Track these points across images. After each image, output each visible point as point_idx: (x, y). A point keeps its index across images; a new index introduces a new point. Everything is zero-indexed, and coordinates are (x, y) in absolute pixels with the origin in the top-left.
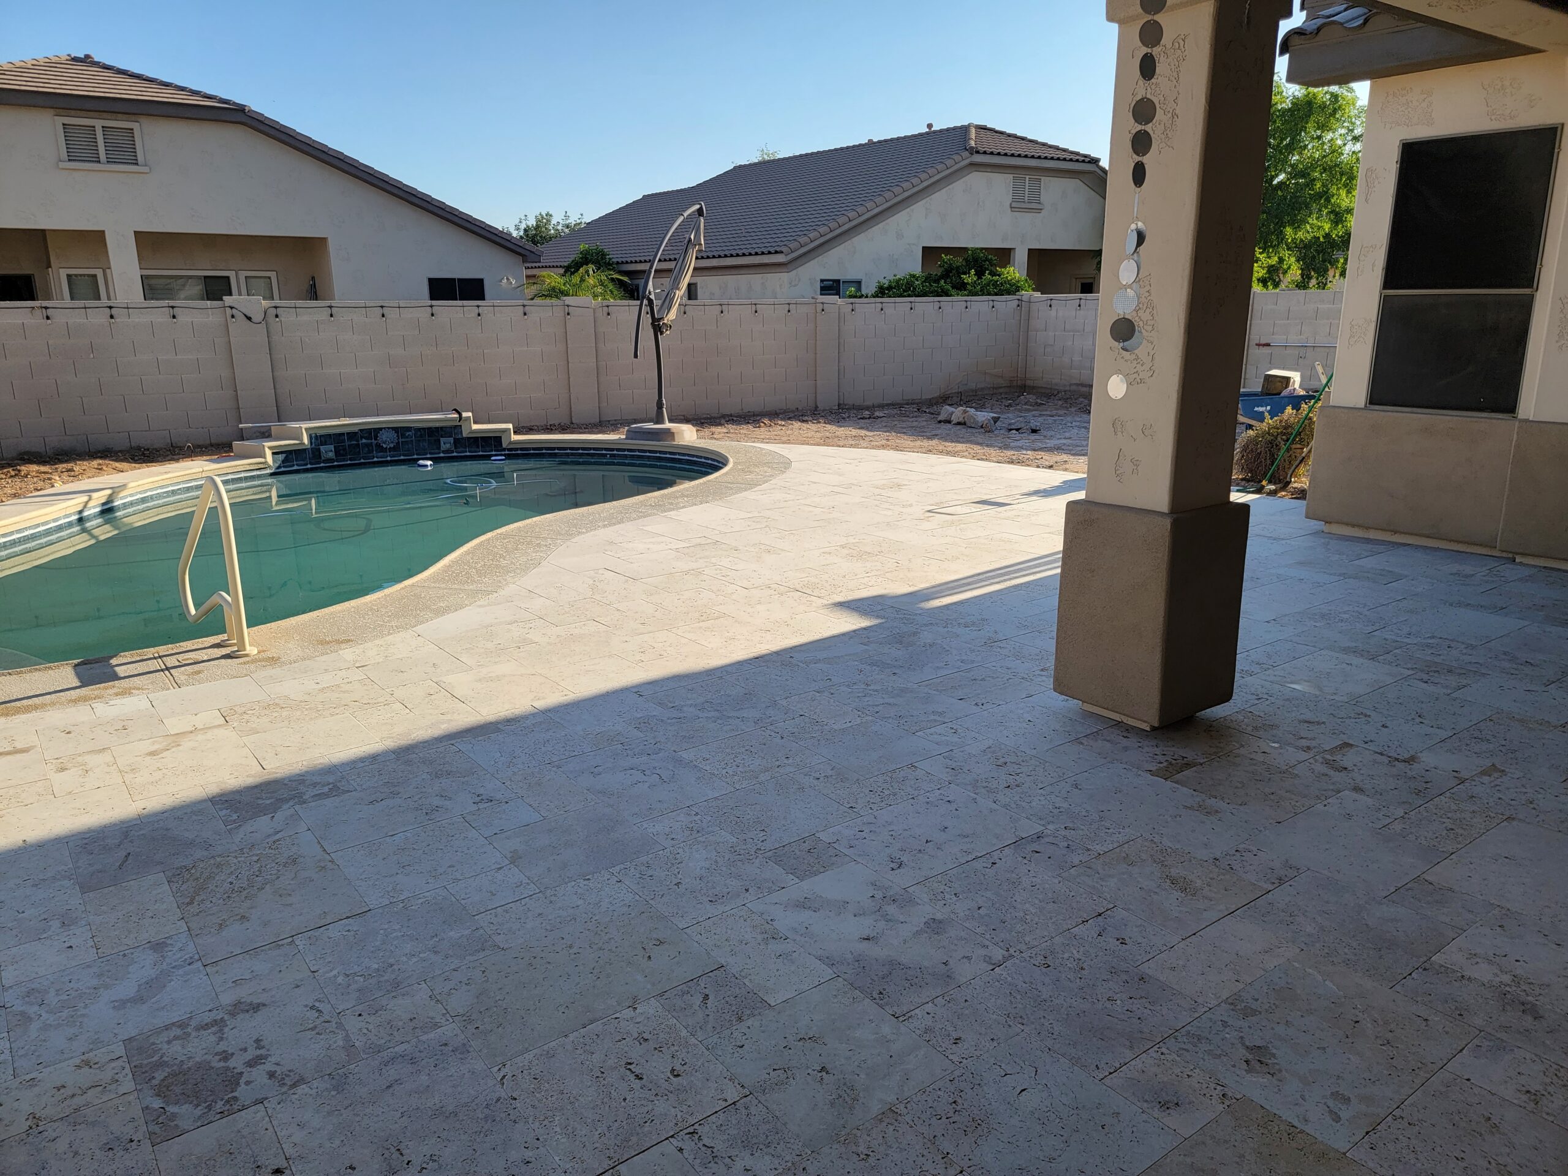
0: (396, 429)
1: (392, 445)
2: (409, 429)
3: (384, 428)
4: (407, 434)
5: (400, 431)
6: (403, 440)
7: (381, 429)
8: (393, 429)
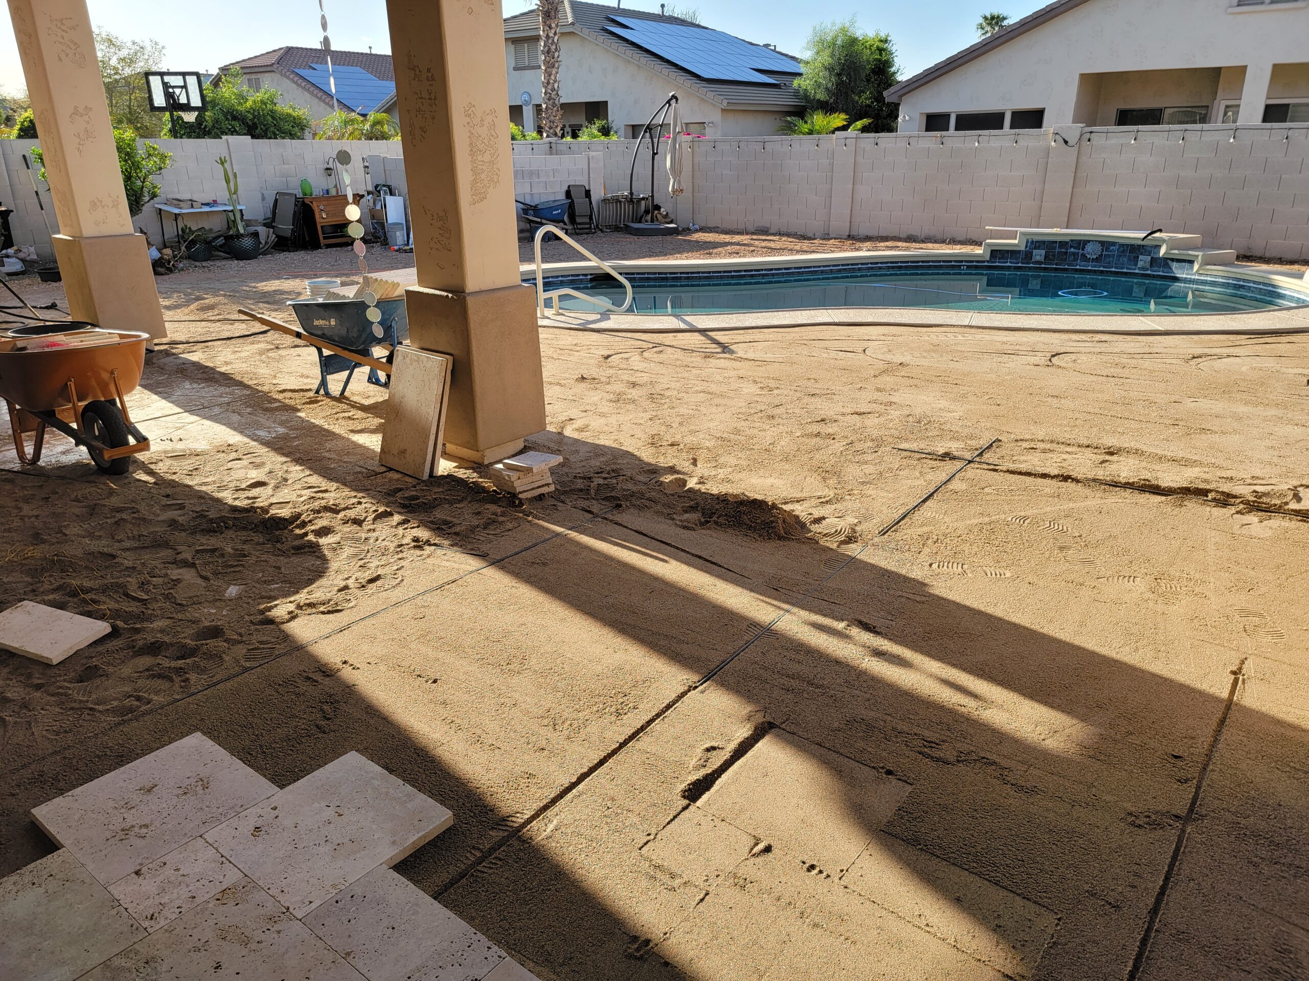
0: (1103, 243)
1: (1095, 257)
2: (1114, 244)
3: (1093, 241)
4: (1112, 248)
5: (1106, 244)
6: (1107, 253)
7: (1089, 241)
8: (1099, 242)
